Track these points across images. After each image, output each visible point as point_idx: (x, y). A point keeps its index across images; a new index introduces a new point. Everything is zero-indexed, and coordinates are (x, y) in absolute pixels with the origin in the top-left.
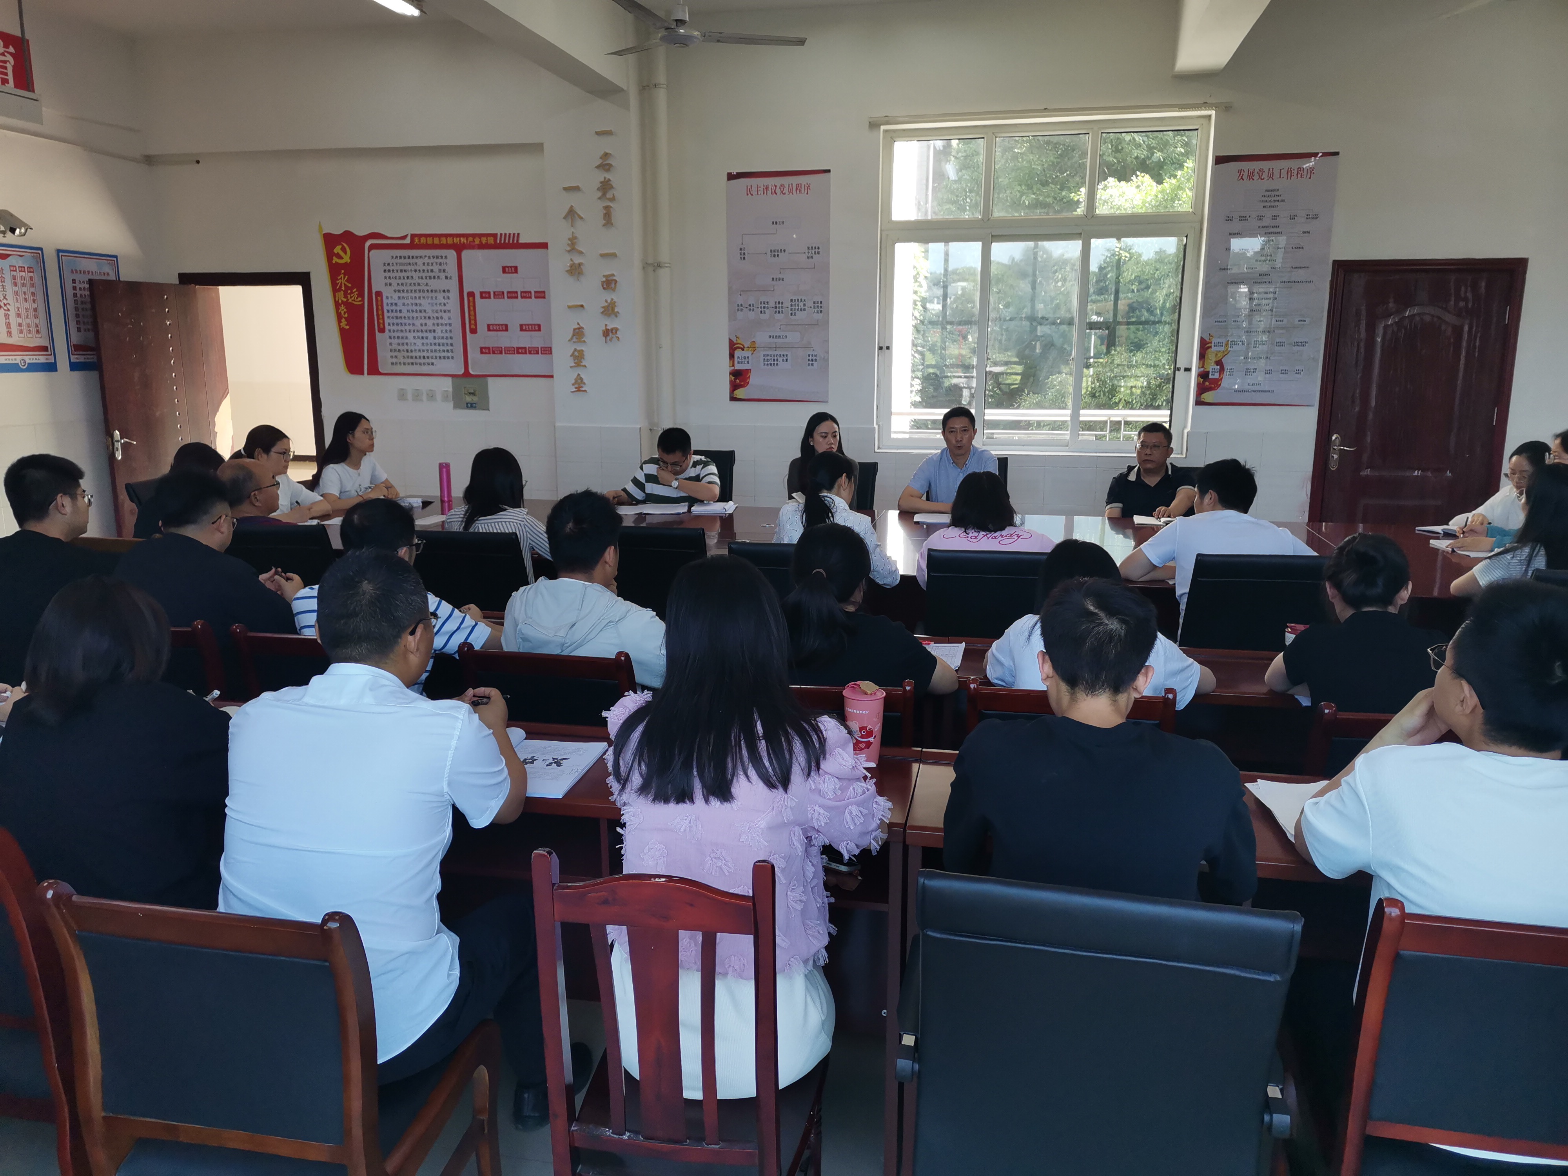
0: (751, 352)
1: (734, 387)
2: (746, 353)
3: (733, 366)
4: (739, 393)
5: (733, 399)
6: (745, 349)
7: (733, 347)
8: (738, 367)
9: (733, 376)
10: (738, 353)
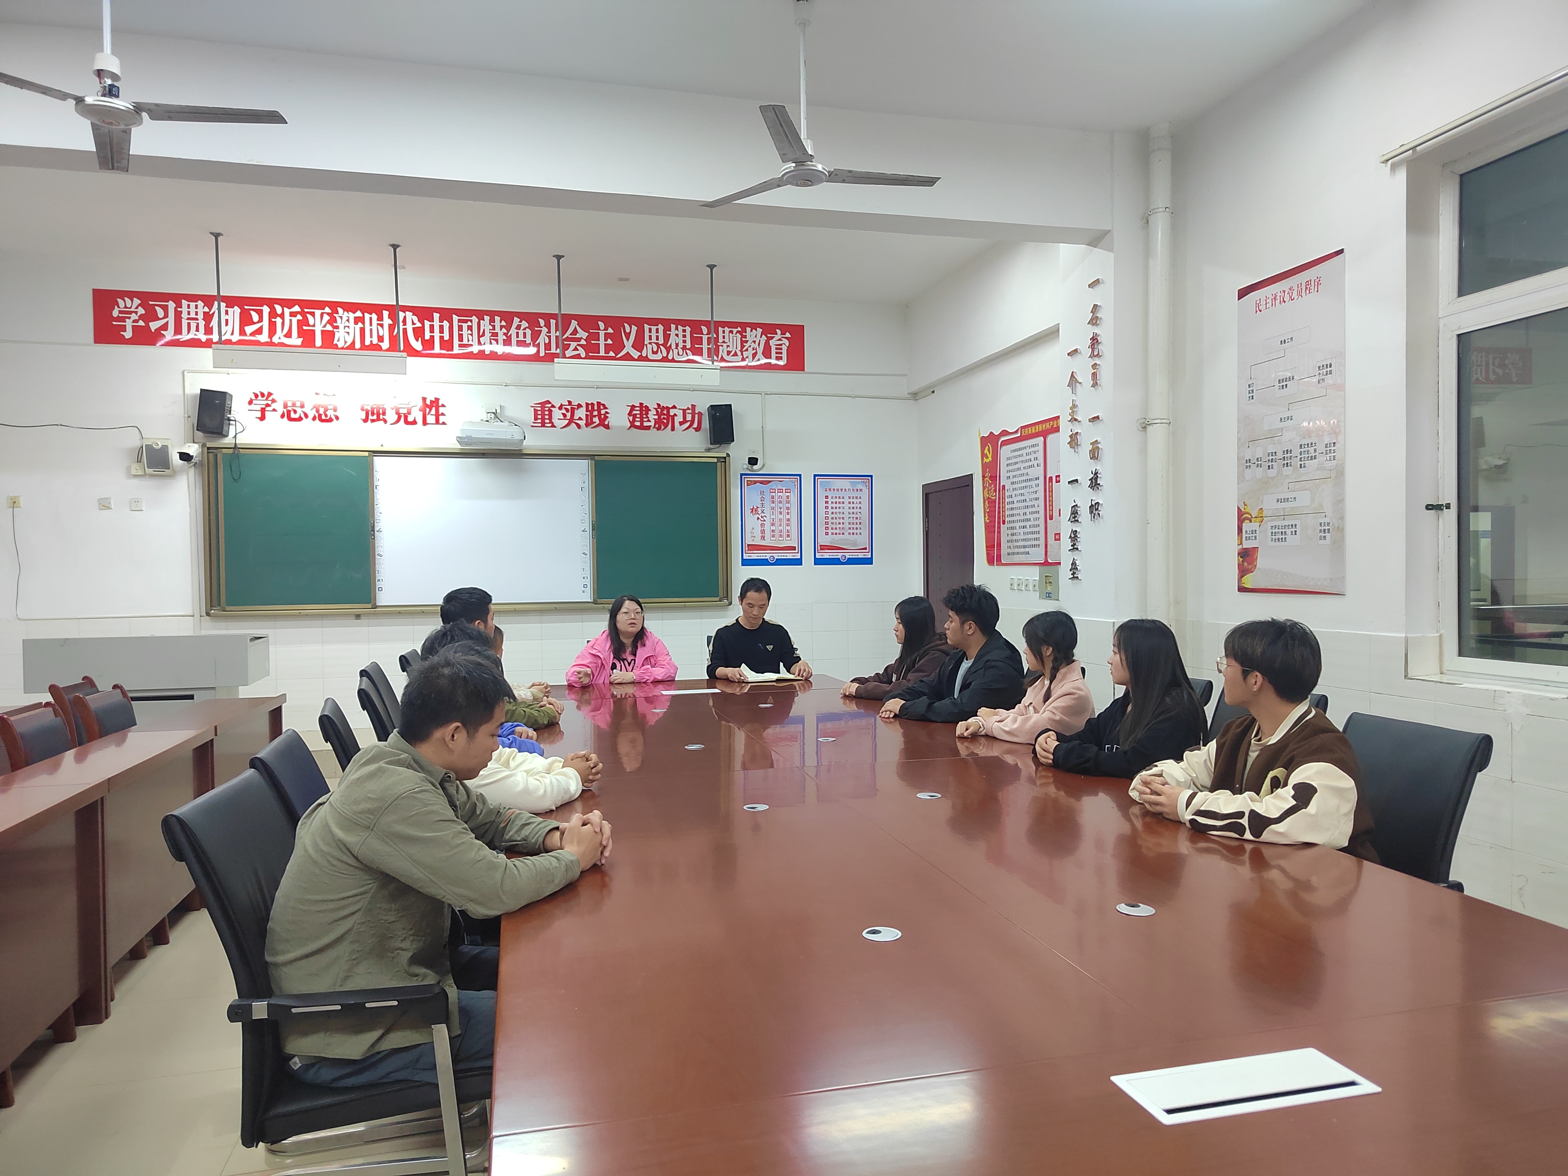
0: (1258, 524)
1: (1243, 572)
2: (1254, 525)
3: (1241, 544)
4: (1249, 581)
5: (1242, 589)
6: (1253, 520)
7: (1242, 517)
8: (1247, 545)
9: (1241, 557)
10: (1246, 526)
